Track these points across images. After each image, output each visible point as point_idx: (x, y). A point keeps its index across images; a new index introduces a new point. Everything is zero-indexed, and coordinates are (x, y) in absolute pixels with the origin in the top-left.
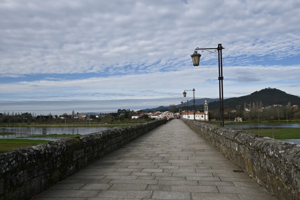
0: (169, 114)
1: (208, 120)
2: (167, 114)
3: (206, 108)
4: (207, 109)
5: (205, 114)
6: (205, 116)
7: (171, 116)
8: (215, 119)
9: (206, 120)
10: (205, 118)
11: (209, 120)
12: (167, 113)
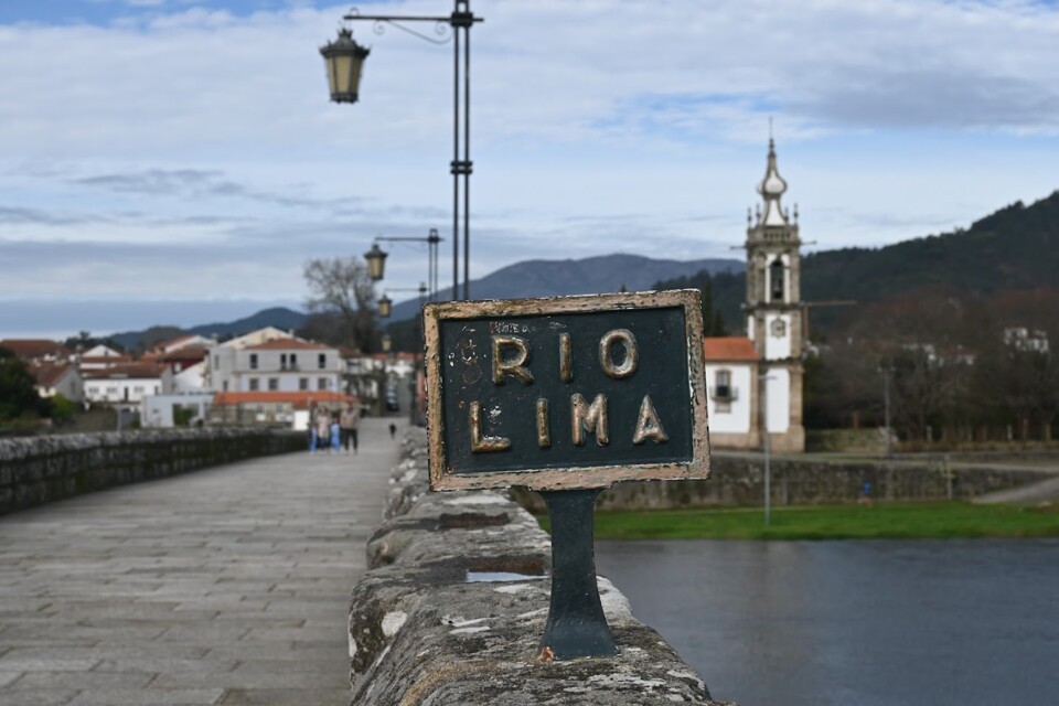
0: (289, 364)
1: (799, 440)
2: (270, 359)
3: (778, 280)
4: (790, 294)
5: (762, 366)
6: (760, 388)
7: (313, 386)
8: (884, 432)
9: (778, 446)
10: (759, 420)
11: (811, 444)
12: (270, 344)
